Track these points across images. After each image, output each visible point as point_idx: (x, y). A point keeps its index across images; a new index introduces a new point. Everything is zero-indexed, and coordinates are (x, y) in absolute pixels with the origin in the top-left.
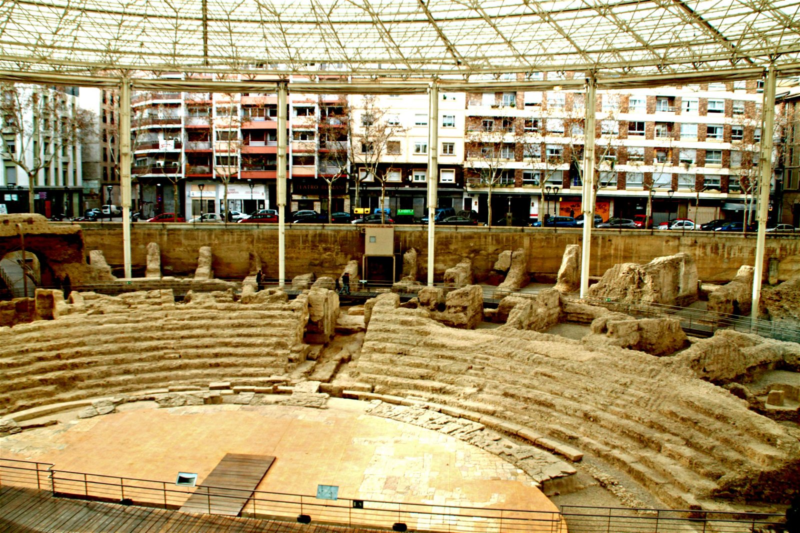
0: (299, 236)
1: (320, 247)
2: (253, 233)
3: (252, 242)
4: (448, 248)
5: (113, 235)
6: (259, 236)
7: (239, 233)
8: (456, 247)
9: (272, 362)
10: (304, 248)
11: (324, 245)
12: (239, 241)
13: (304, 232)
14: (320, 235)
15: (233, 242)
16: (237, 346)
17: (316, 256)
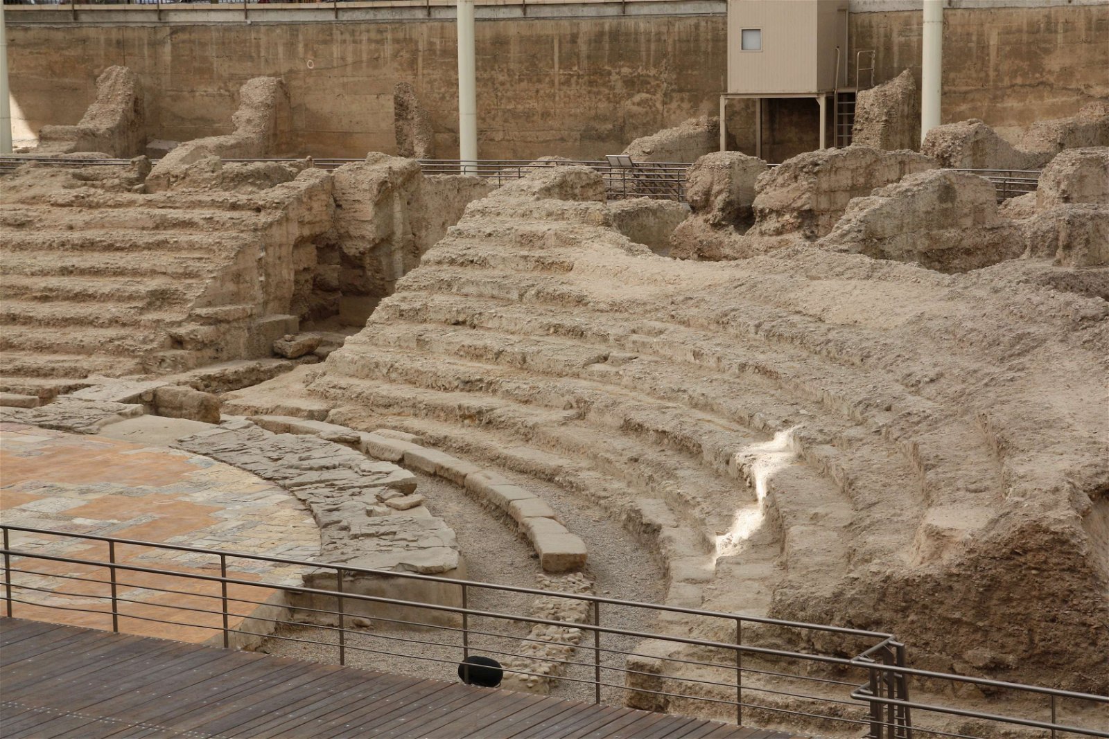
0: (549, 40)
1: (614, 77)
2: (415, 35)
3: (412, 63)
4: (1037, 68)
5: (24, 47)
6: (431, 44)
7: (373, 35)
8: (1068, 62)
9: (111, 340)
10: (567, 82)
11: (626, 70)
12: (375, 61)
13: (566, 27)
14: (615, 35)
15: (357, 64)
16: (46, 297)
17: (603, 106)
